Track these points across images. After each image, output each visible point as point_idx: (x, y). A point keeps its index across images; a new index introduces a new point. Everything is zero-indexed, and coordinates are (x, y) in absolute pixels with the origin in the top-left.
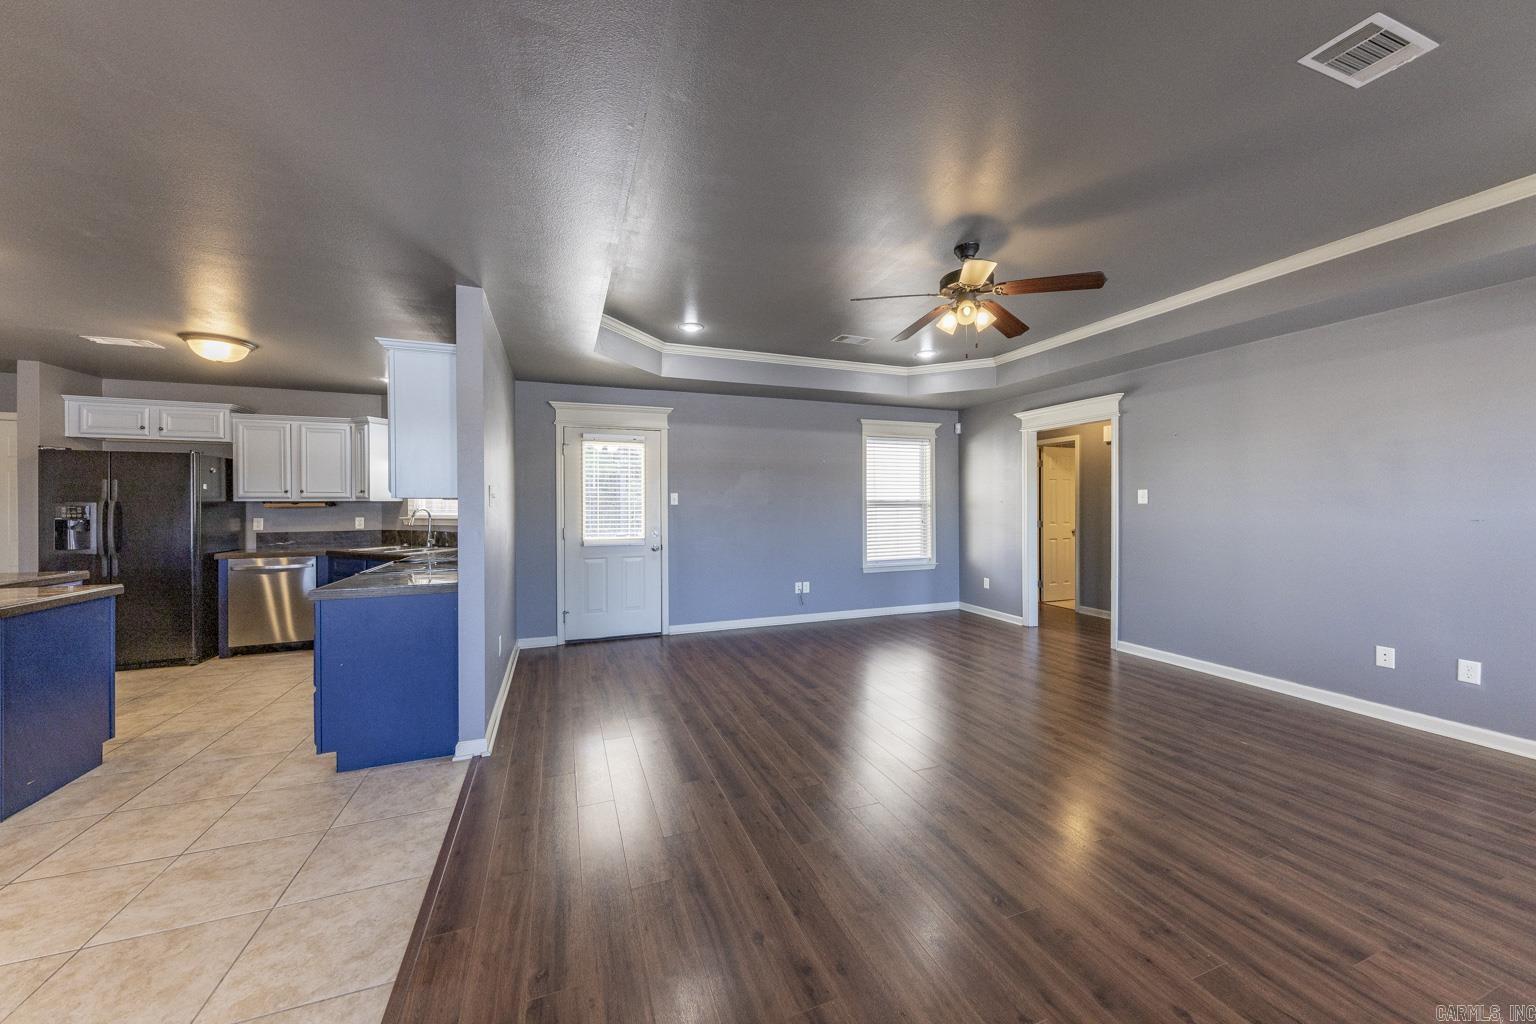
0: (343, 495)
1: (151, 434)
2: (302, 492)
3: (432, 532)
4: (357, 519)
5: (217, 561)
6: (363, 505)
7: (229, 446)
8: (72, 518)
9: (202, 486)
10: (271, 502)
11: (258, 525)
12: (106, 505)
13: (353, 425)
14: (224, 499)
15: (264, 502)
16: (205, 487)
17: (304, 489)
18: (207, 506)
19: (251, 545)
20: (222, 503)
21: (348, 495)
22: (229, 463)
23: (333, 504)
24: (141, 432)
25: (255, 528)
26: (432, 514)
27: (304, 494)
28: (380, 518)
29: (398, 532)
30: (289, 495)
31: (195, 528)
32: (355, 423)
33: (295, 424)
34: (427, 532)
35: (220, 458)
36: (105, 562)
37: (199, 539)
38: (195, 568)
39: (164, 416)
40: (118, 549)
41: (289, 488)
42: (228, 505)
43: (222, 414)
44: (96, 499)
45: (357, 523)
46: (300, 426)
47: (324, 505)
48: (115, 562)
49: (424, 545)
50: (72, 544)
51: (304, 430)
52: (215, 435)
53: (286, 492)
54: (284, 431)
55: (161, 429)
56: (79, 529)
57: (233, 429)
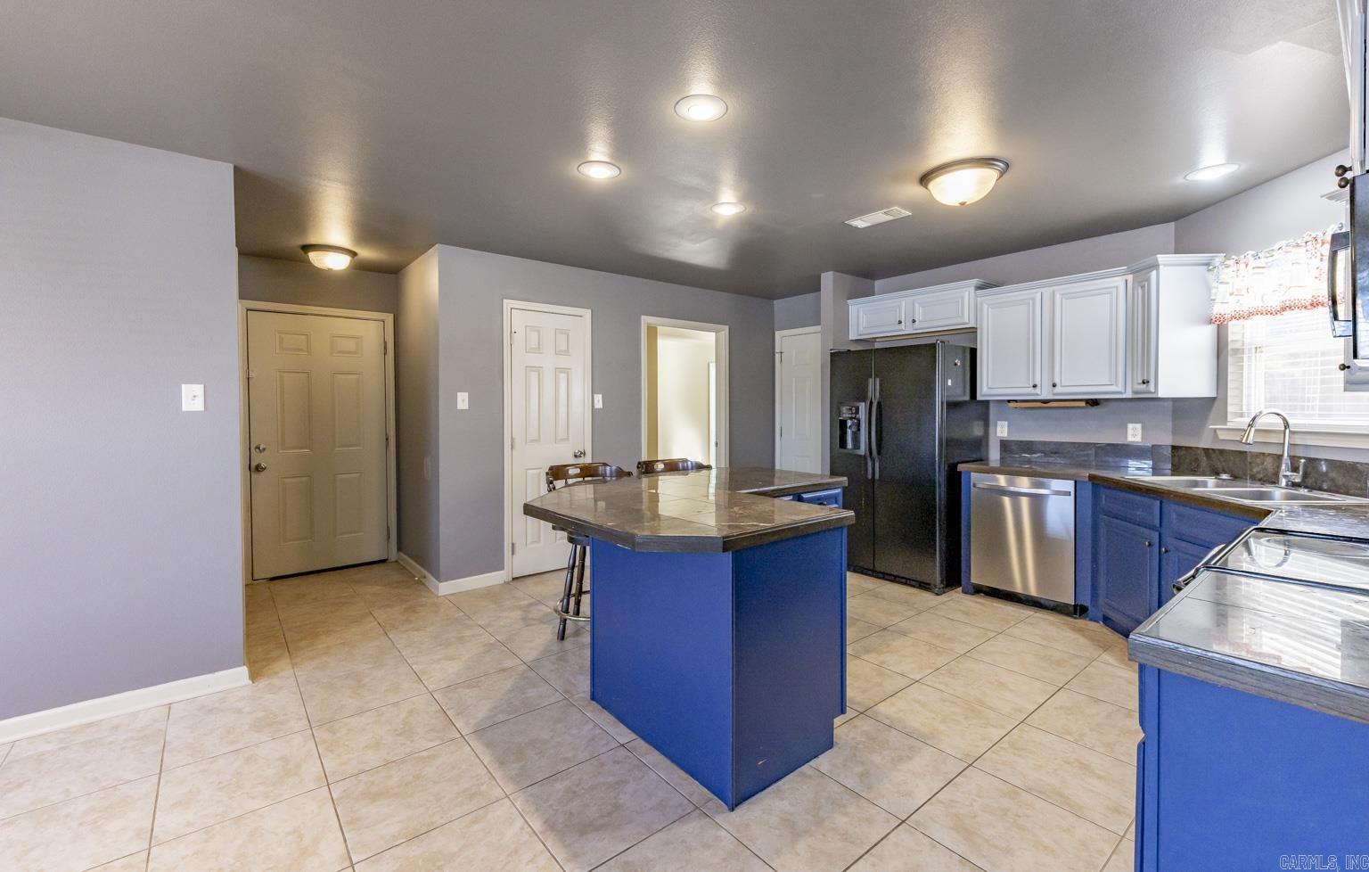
0: (1114, 388)
1: (907, 329)
2: (1054, 386)
3: (1293, 459)
4: (1130, 426)
5: (960, 473)
6: (1143, 404)
7: (972, 332)
8: (851, 418)
9: (948, 384)
10: (1016, 401)
11: (1002, 430)
12: (871, 403)
13: (1130, 278)
14: (967, 398)
15: (1009, 401)
16: (950, 383)
17: (1057, 381)
18: (953, 406)
19: (994, 455)
20: (966, 402)
21: (1120, 388)
22: (973, 352)
23: (1094, 403)
24: (899, 327)
25: (999, 434)
26: (1291, 422)
27: (1058, 389)
28: (1170, 425)
29: (1206, 450)
30: (1038, 390)
31: (940, 429)
32: (1133, 272)
33: (1047, 291)
34: (1280, 457)
35: (964, 348)
36: (870, 464)
37: (944, 445)
38: (940, 478)
39: (917, 305)
40: (879, 453)
41: (1038, 382)
42: (972, 406)
43: (967, 293)
44: (864, 400)
45: (1130, 432)
46: (1054, 293)
47: (1083, 404)
48: (877, 465)
49: (1273, 480)
50: (850, 445)
51: (1058, 297)
52: (962, 321)
53: (1035, 386)
54: (1034, 304)
55: (914, 321)
56: (854, 430)
57: (977, 309)
